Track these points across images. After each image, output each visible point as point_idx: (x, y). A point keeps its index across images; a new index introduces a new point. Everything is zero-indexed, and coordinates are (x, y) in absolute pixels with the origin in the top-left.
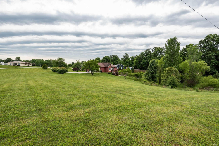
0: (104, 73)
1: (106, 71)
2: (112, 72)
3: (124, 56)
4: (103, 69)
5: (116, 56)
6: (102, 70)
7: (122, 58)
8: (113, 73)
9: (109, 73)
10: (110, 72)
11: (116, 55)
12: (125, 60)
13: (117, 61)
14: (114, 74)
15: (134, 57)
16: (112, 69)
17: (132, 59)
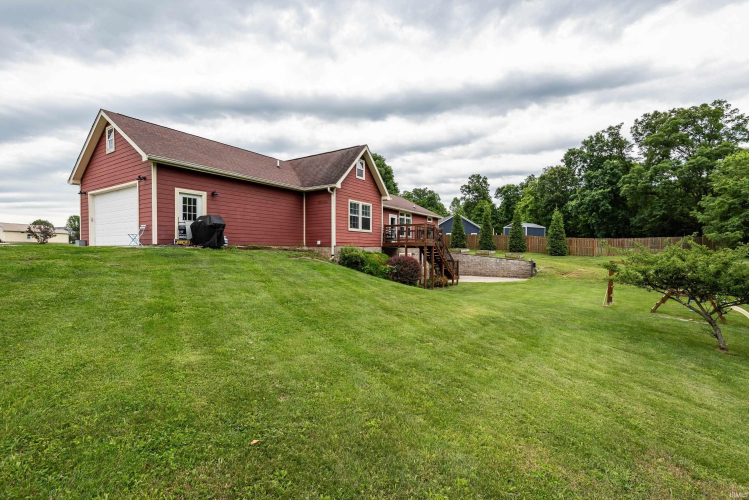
1: (316, 235)
3: (468, 187)
5: (430, 192)
7: (455, 199)
10: (372, 250)
15: (517, 185)
17: (507, 198)
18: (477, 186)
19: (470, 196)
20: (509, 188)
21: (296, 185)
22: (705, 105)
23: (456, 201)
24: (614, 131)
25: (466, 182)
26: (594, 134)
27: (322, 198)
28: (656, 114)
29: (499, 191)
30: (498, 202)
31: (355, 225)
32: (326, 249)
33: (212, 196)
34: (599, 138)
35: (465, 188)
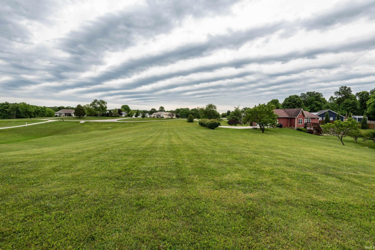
0: (286, 129)
1: (292, 125)
2: (305, 127)
3: (339, 92)
4: (286, 120)
5: (317, 93)
6: (283, 122)
7: (332, 97)
8: (308, 128)
9: (299, 130)
10: (302, 128)
11: (316, 91)
12: (339, 101)
13: (319, 103)
14: (310, 132)
15: (369, 91)
16: (305, 121)
18: (345, 91)
19: (340, 97)
20: (364, 93)
21: (287, 116)
25: (338, 90)
27: (294, 119)
29: (358, 94)
31: (299, 123)
32: (294, 128)
33: (279, 120)
35: (336, 93)
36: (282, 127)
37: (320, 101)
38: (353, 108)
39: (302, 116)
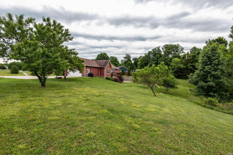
1: (102, 74)
2: (112, 77)
3: (125, 57)
4: (97, 70)
5: (115, 57)
6: (94, 71)
7: (122, 60)
8: (114, 77)
9: (108, 79)
10: (110, 77)
12: (126, 62)
13: (116, 63)
14: (116, 80)
15: (138, 58)
16: (112, 71)
17: (135, 61)
18: (128, 57)
19: (126, 60)
20: (136, 58)
21: (98, 66)
22: (175, 45)
23: (122, 61)
24: (158, 48)
25: (125, 56)
26: (154, 48)
27: (103, 69)
28: (167, 45)
29: (133, 59)
30: (133, 62)
31: (107, 73)
32: (104, 77)
33: (90, 69)
34: (155, 49)
35: (125, 58)
36: (93, 77)
37: (117, 62)
38: (132, 66)
39: (109, 67)
